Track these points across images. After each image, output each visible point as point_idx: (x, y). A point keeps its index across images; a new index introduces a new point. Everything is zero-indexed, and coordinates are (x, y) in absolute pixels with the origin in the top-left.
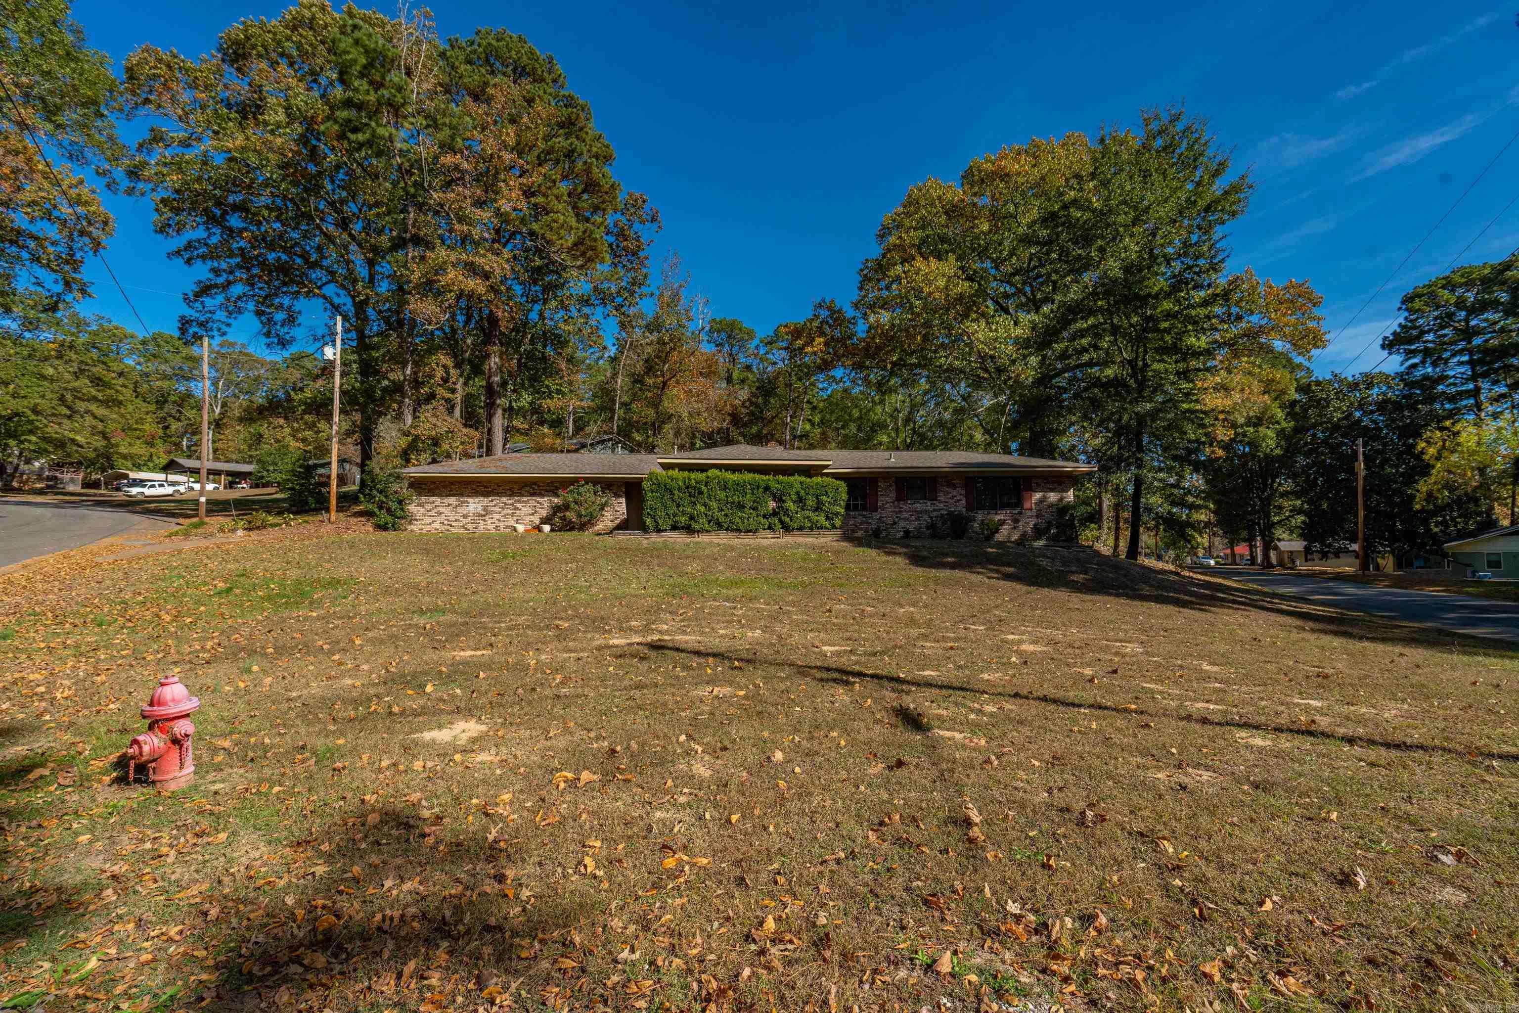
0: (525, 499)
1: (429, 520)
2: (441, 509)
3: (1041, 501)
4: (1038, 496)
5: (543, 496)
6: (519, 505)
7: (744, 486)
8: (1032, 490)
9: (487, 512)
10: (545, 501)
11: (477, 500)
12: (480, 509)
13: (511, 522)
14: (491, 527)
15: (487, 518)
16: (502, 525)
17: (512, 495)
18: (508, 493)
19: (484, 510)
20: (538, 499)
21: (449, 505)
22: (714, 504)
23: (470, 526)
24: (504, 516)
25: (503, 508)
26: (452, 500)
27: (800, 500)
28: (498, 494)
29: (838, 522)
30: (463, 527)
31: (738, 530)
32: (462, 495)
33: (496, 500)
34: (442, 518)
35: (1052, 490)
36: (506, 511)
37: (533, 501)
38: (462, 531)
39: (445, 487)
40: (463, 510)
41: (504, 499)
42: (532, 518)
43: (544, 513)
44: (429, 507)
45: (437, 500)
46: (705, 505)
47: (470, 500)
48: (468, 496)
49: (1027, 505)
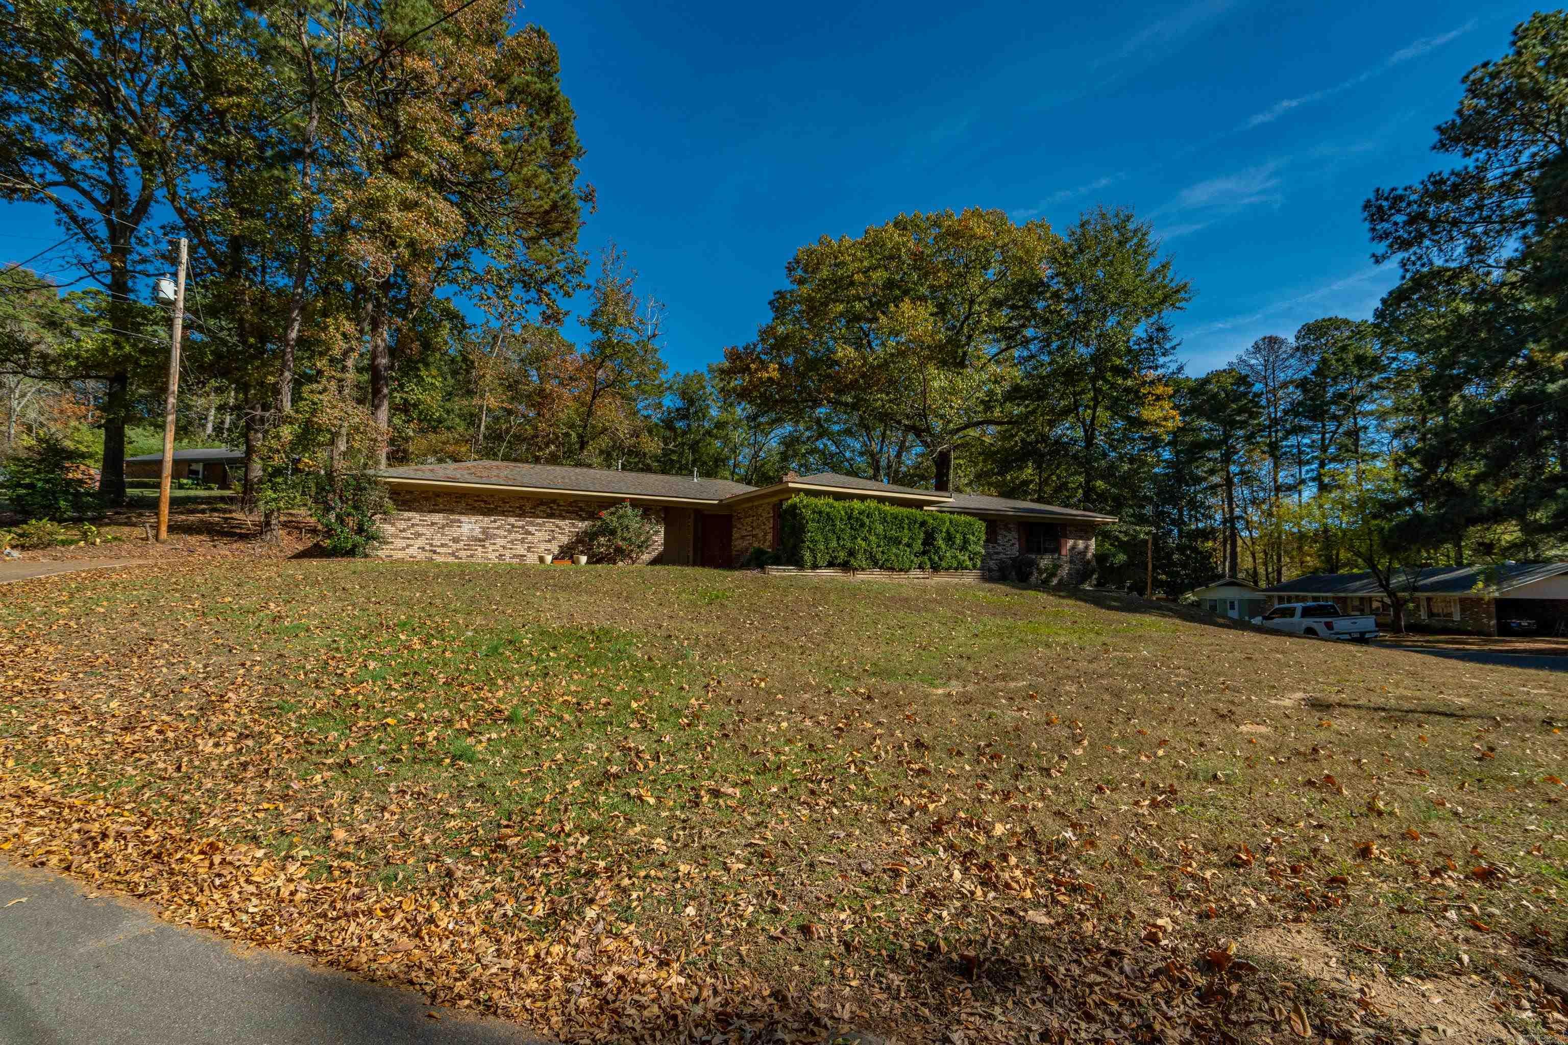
0: (540, 521)
1: (403, 543)
2: (420, 529)
3: (1073, 548)
4: (1070, 543)
5: (564, 518)
6: (531, 529)
7: (902, 521)
8: (1067, 537)
9: (487, 536)
10: (565, 524)
11: (473, 519)
12: (477, 532)
13: (521, 550)
14: (493, 556)
15: (487, 544)
16: (508, 554)
17: (522, 515)
18: (518, 511)
19: (483, 533)
20: (557, 522)
21: (433, 524)
22: (873, 538)
23: (463, 554)
24: (512, 542)
25: (510, 532)
26: (438, 518)
27: (949, 538)
28: (503, 513)
29: (979, 564)
30: (453, 554)
31: (892, 569)
32: (452, 512)
33: (501, 521)
34: (420, 542)
35: (1081, 538)
36: (513, 536)
37: (550, 524)
38: (451, 559)
39: (427, 499)
40: (454, 532)
41: (512, 520)
42: (549, 546)
43: (565, 540)
44: (402, 525)
45: (416, 517)
46: (865, 539)
47: (463, 518)
48: (461, 513)
49: (1064, 552)
